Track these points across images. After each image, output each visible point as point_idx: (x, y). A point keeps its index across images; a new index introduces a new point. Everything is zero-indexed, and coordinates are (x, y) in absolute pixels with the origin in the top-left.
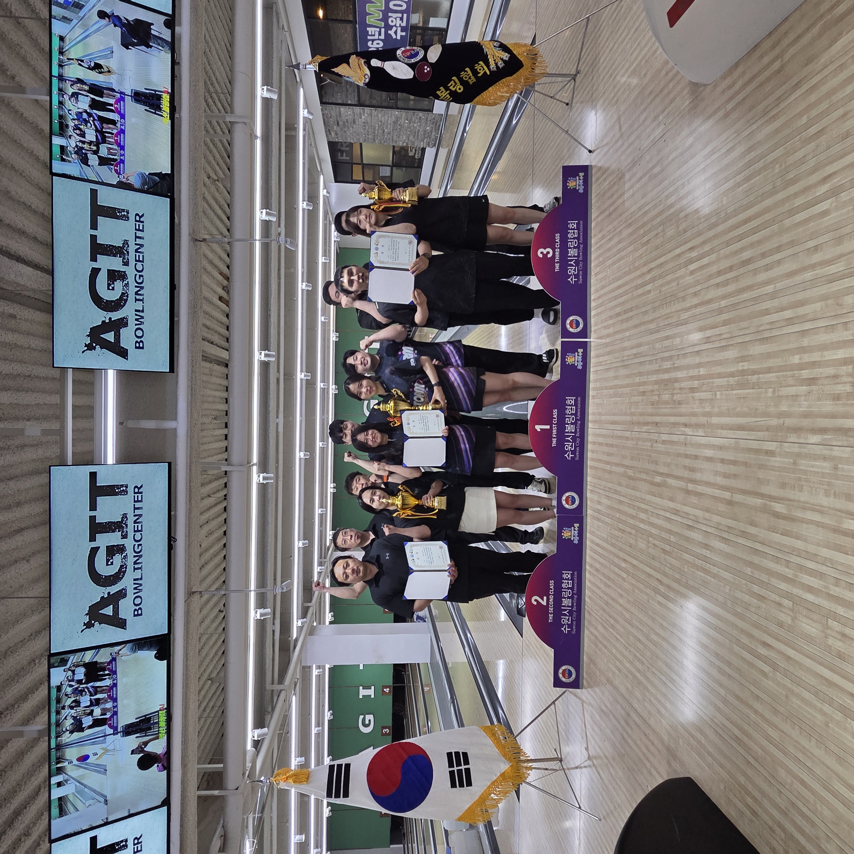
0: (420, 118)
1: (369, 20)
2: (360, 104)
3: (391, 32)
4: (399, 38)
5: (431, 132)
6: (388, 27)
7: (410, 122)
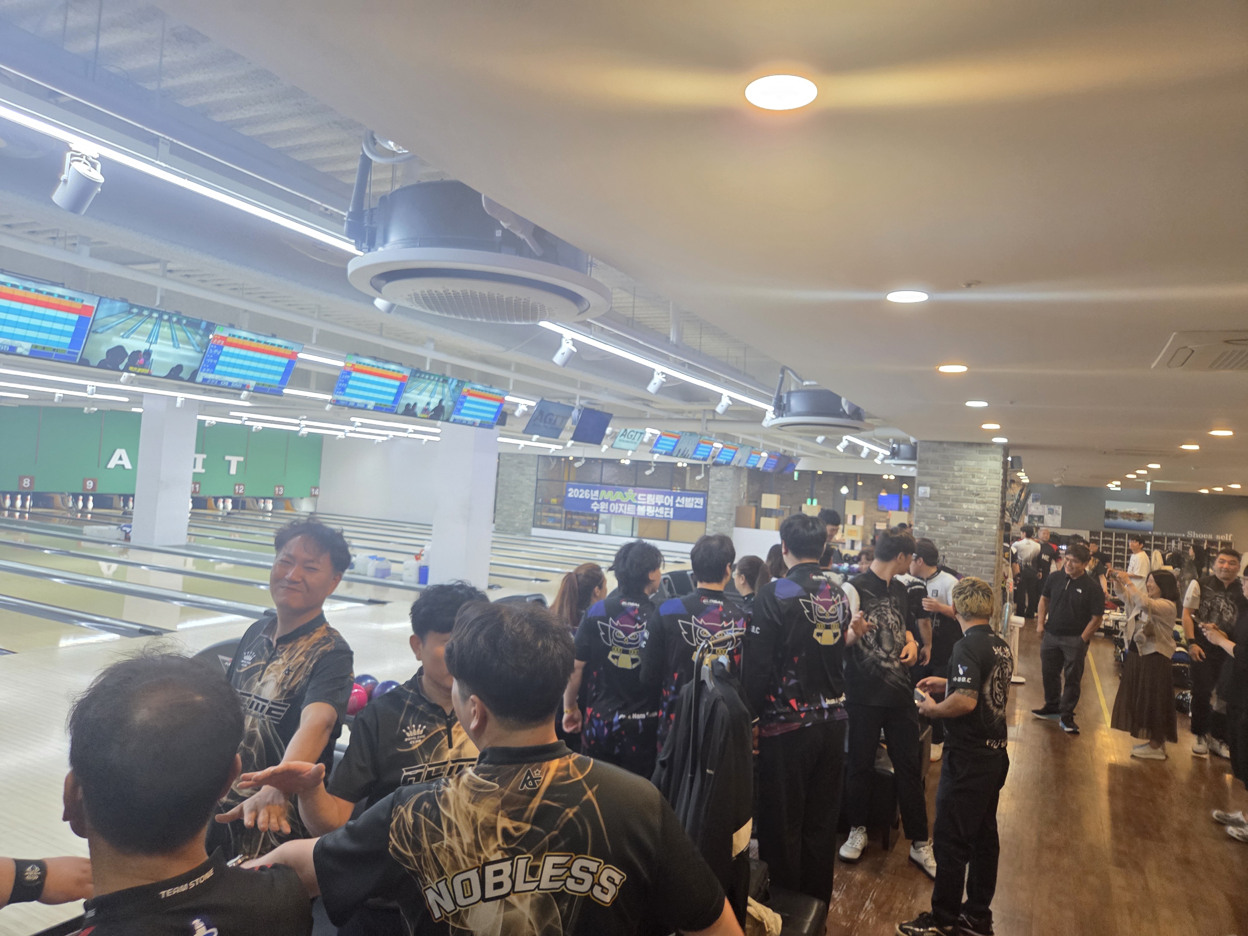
0: (527, 518)
1: (603, 492)
2: (538, 480)
3: (595, 503)
4: (592, 507)
6: (599, 502)
7: (523, 512)
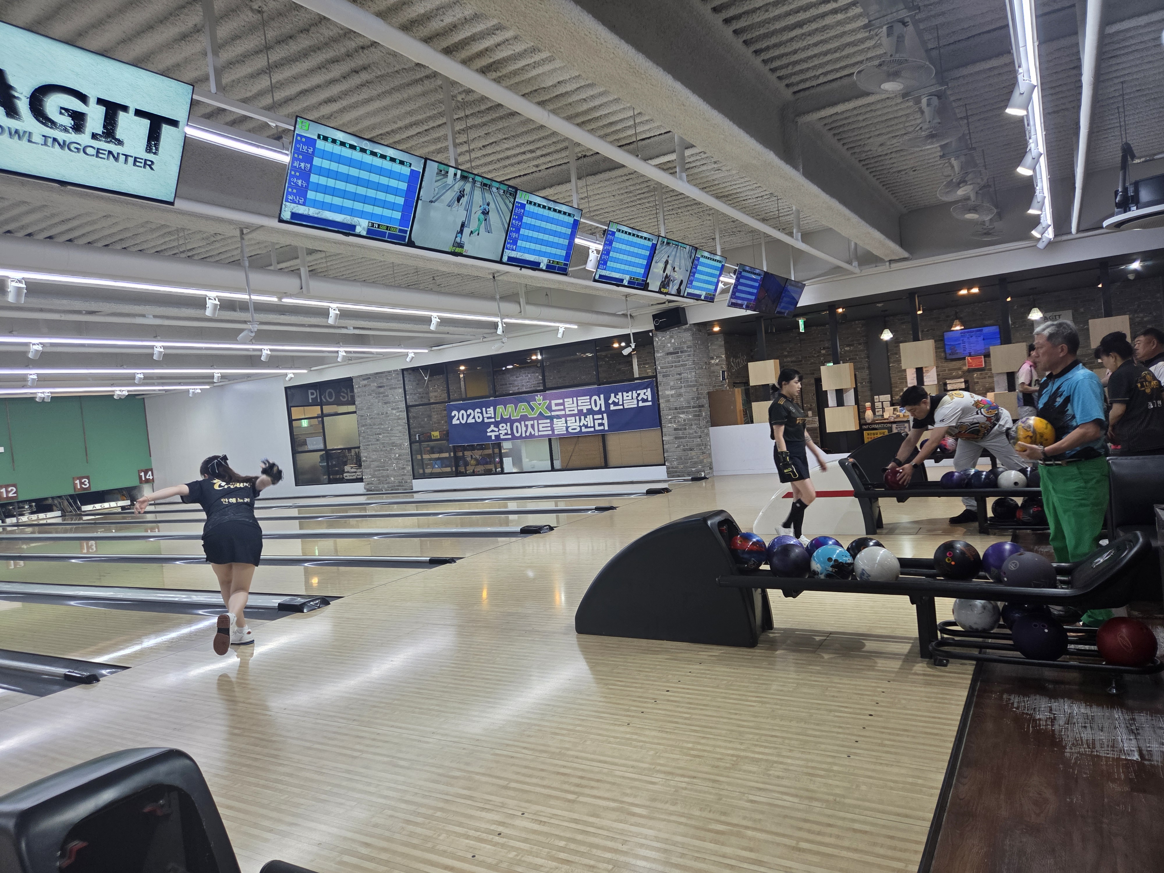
0: (404, 468)
1: (500, 408)
2: (408, 407)
3: (492, 427)
4: (489, 434)
5: (389, 483)
6: (497, 424)
7: (396, 459)
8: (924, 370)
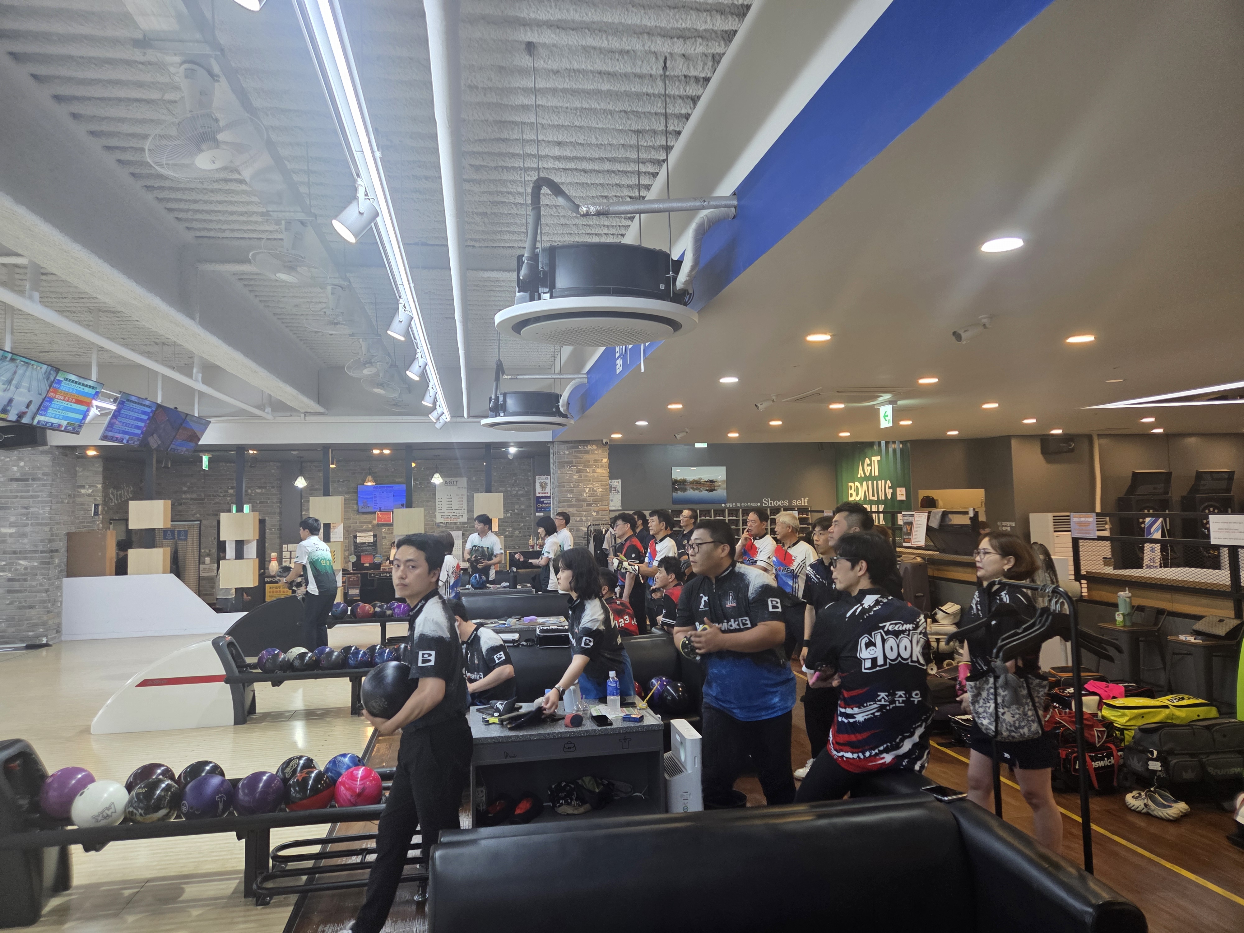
8: (332, 526)
